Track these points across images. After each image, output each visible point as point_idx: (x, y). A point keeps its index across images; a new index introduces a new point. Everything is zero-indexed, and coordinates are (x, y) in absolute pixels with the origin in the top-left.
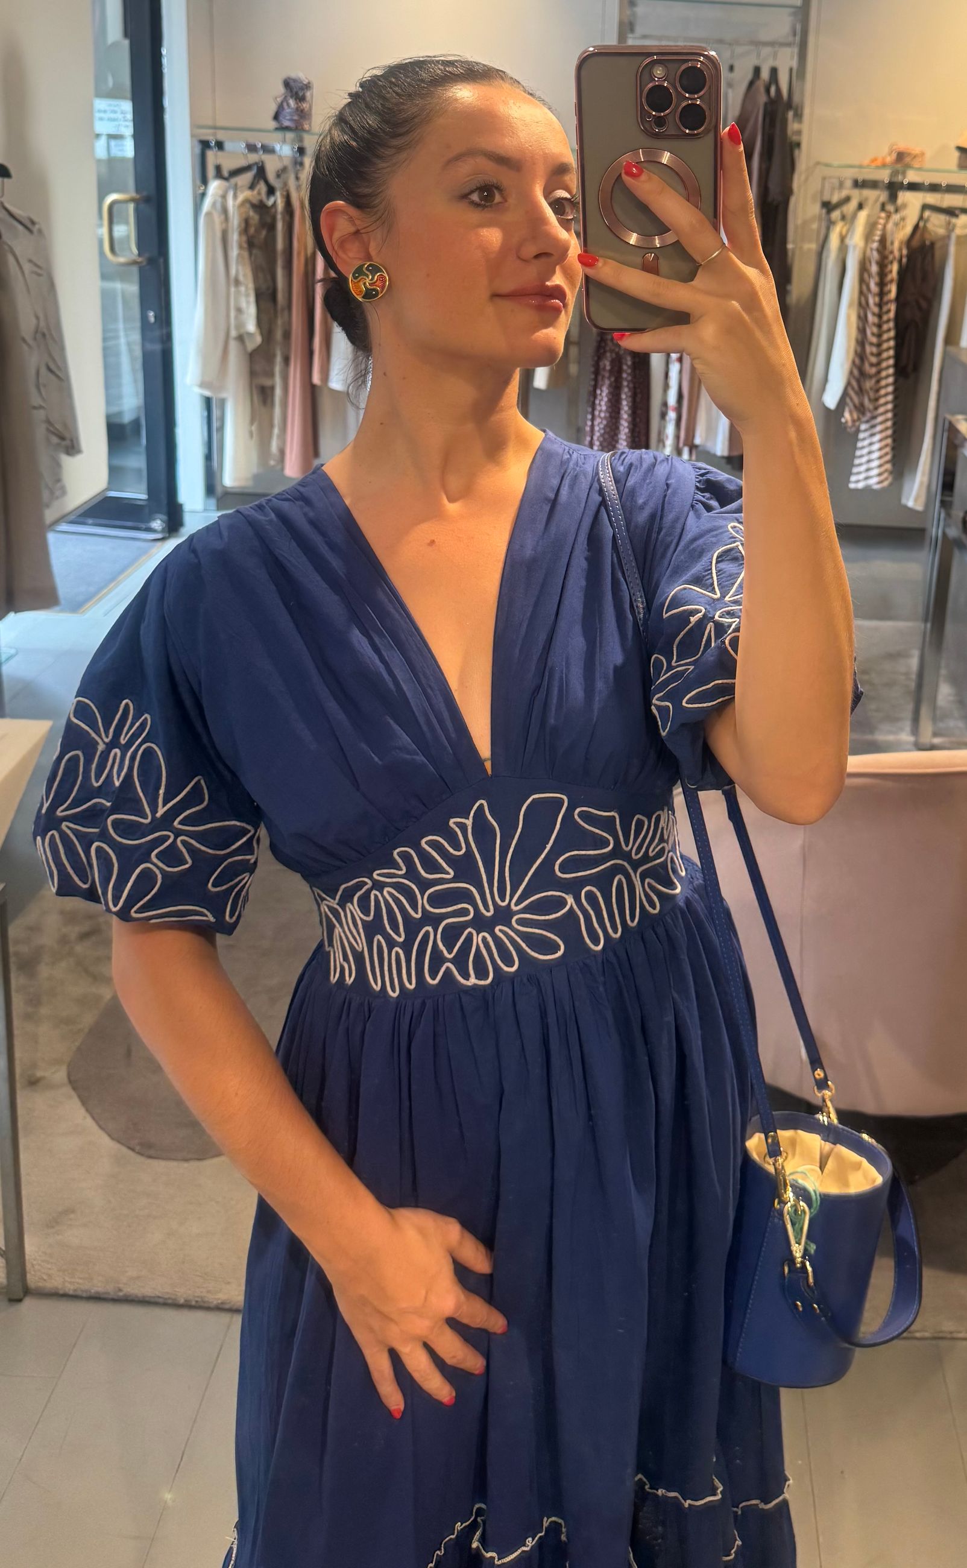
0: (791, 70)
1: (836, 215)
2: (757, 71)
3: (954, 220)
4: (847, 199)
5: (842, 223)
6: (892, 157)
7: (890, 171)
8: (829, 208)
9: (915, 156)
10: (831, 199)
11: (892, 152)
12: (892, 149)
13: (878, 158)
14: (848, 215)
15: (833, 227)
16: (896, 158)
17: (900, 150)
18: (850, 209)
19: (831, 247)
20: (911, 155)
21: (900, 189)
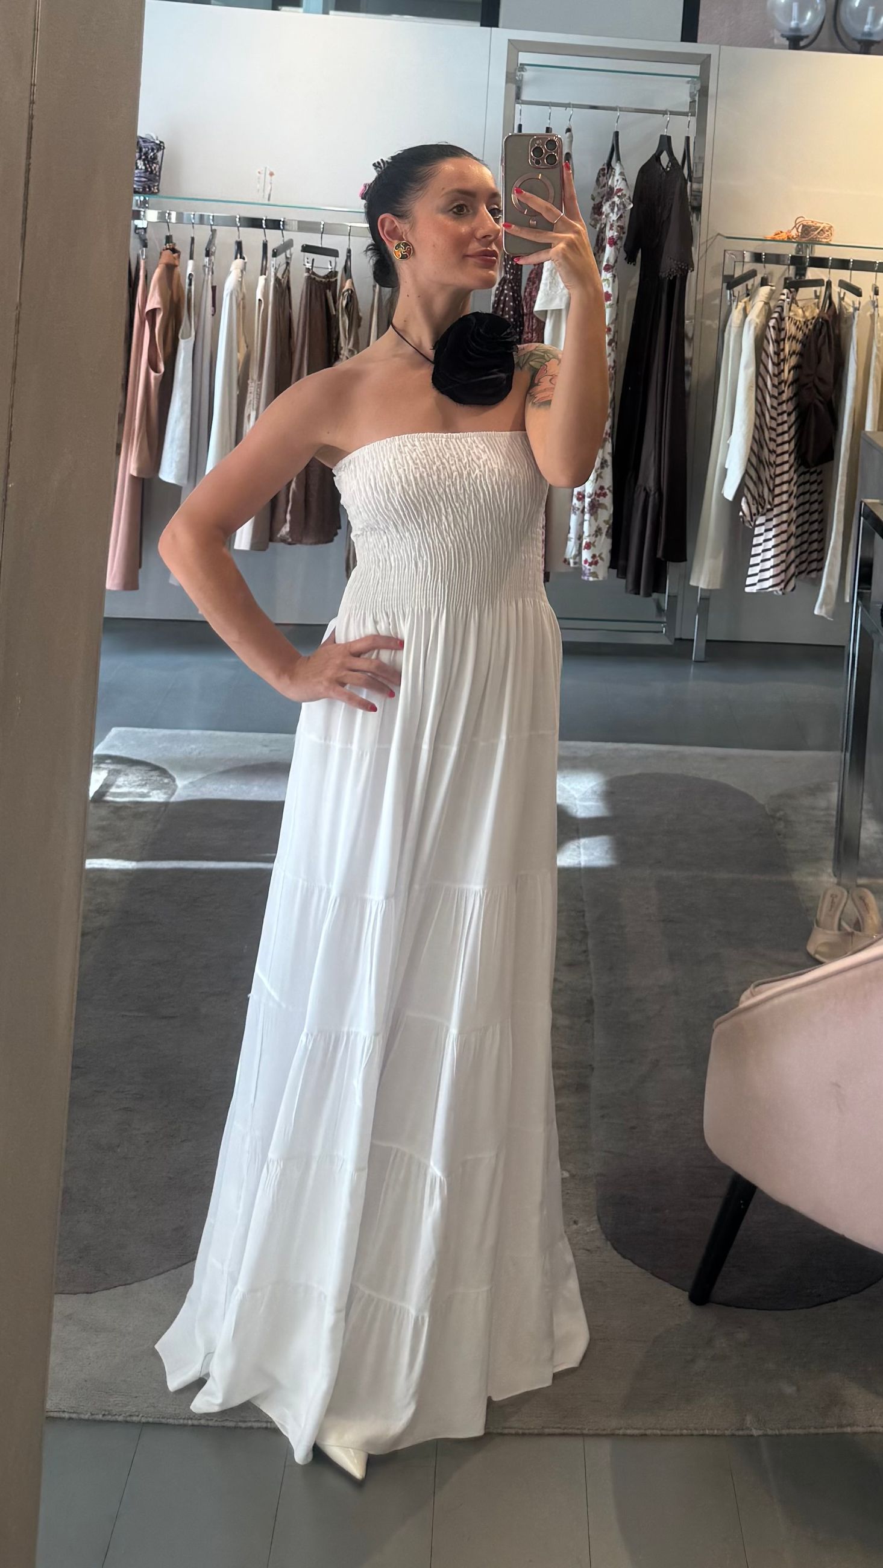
0: (688, 139)
1: (739, 289)
4: (753, 274)
5: (746, 299)
6: (798, 231)
7: (795, 245)
8: (731, 282)
9: (822, 230)
10: (732, 274)
11: (797, 226)
12: (797, 222)
13: (781, 232)
14: (753, 291)
15: (735, 303)
16: (801, 233)
17: (805, 224)
18: (753, 285)
19: (733, 325)
20: (817, 229)
21: (807, 264)
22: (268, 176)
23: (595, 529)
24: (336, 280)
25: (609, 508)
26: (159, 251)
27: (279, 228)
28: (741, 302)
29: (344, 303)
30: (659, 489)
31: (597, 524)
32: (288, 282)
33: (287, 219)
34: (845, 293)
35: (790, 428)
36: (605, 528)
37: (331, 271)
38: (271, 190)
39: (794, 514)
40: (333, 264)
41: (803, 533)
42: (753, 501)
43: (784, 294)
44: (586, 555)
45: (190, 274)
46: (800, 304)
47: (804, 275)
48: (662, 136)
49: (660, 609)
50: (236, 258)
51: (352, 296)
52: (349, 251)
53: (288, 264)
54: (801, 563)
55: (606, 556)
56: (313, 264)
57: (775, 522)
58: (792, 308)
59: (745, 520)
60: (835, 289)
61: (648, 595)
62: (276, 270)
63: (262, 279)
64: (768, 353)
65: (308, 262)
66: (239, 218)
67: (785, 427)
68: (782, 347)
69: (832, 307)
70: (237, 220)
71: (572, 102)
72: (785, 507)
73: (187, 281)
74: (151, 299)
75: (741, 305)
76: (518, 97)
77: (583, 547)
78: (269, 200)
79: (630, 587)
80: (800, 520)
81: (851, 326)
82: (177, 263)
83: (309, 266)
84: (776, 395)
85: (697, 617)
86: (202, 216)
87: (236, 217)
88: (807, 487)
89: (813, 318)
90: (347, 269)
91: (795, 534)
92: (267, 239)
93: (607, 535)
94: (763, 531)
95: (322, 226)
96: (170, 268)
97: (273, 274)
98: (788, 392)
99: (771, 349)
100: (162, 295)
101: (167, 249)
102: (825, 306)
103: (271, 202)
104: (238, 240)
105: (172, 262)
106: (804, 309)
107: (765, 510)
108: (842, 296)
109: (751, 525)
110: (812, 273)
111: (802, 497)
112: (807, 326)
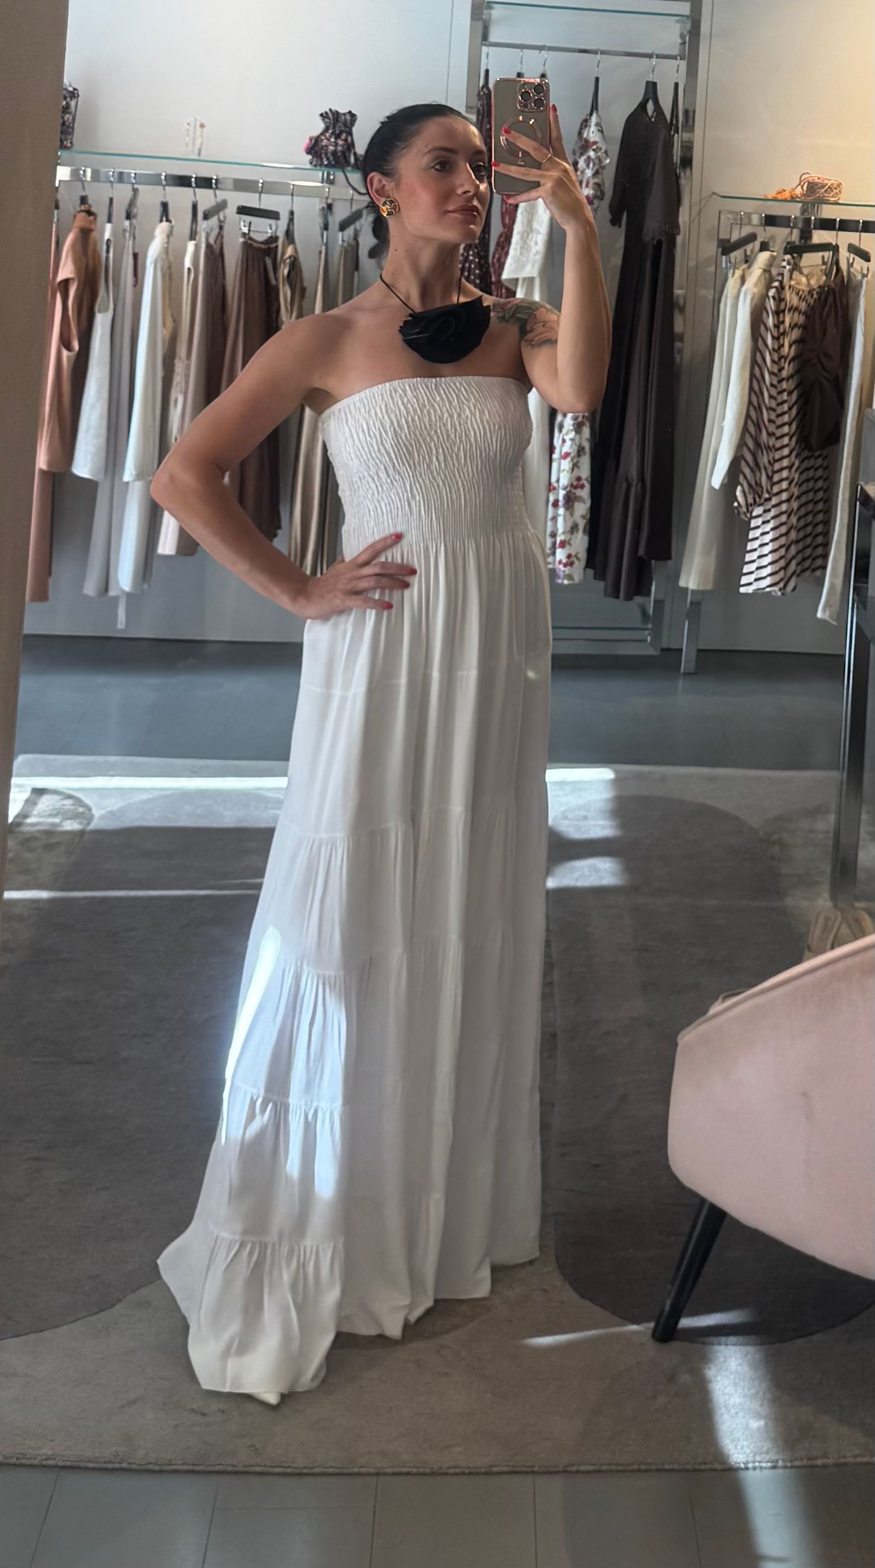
0: (676, 85)
1: (737, 255)
4: (752, 238)
5: (744, 266)
6: (802, 188)
7: (800, 205)
8: (727, 248)
9: (829, 187)
10: (728, 237)
11: (802, 183)
12: (802, 179)
13: (784, 191)
14: (753, 256)
15: (731, 271)
16: (807, 191)
17: (811, 181)
18: (752, 251)
19: (729, 295)
20: (823, 187)
21: (812, 226)
22: (198, 129)
23: (570, 524)
24: (277, 247)
25: (587, 502)
26: (72, 211)
27: (210, 187)
28: (738, 269)
29: (286, 271)
30: (642, 479)
31: (572, 520)
32: (222, 248)
33: (220, 177)
34: (854, 259)
35: (790, 409)
36: (582, 523)
37: (271, 237)
38: (201, 144)
39: (795, 505)
40: (274, 228)
41: (806, 526)
42: (750, 490)
43: (784, 260)
44: (560, 554)
45: (108, 240)
46: (805, 271)
47: (811, 237)
48: (648, 82)
49: (644, 613)
50: (161, 221)
51: (295, 264)
52: (292, 213)
53: (221, 228)
54: (804, 559)
55: (583, 555)
56: (250, 227)
57: (773, 513)
58: (794, 276)
59: (740, 510)
60: (844, 254)
61: (629, 598)
62: (208, 235)
63: (191, 246)
64: (768, 326)
65: (244, 226)
66: (165, 176)
67: (786, 407)
68: (781, 319)
69: (840, 274)
70: (163, 177)
71: (548, 44)
72: (784, 496)
73: (105, 247)
74: (64, 265)
75: (738, 273)
76: (485, 37)
77: (557, 545)
78: (199, 154)
79: (610, 590)
80: (803, 511)
81: (859, 294)
82: (93, 227)
83: (245, 230)
84: (775, 370)
85: (687, 623)
86: (121, 174)
87: (161, 175)
88: (811, 473)
89: (820, 287)
90: (289, 234)
91: (795, 528)
92: (198, 199)
93: (584, 531)
94: (760, 523)
95: (261, 185)
96: (85, 234)
97: (203, 239)
98: (788, 371)
99: (770, 321)
100: (76, 263)
101: (82, 211)
102: (832, 273)
103: (202, 158)
104: (165, 201)
105: (87, 225)
106: (809, 277)
107: (762, 501)
108: (851, 261)
109: (746, 516)
110: (819, 237)
111: (805, 484)
112: (812, 295)
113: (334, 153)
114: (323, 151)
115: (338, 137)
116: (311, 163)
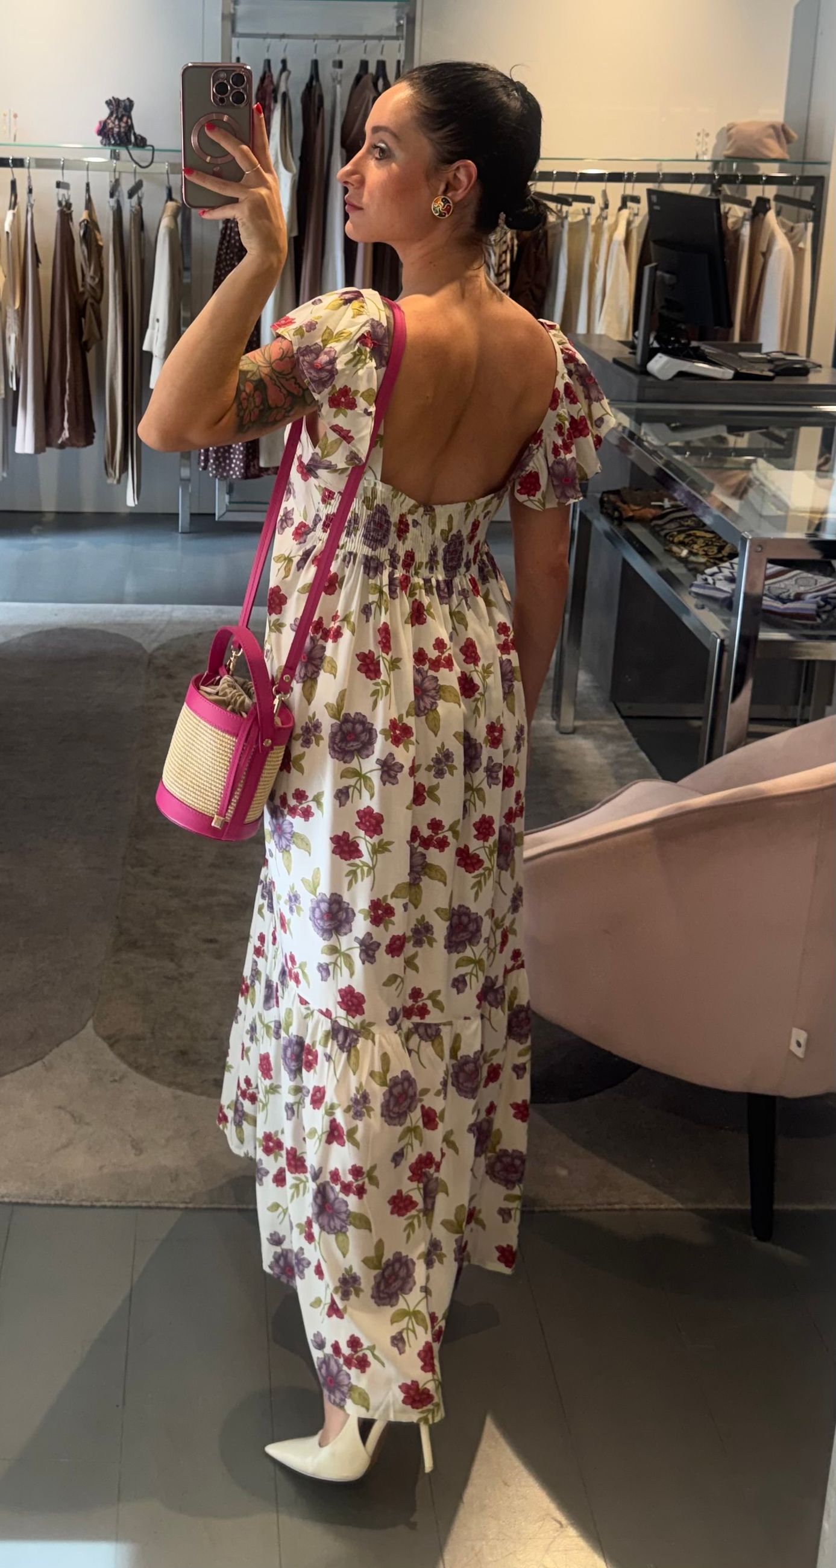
2: (364, 65)
3: (565, 208)
22: (13, 119)
27: (24, 166)
29: (82, 233)
33: (30, 157)
38: (16, 131)
52: (89, 186)
63: (11, 215)
65: (61, 197)
71: (287, 33)
76: (234, 30)
78: (15, 140)
83: (61, 200)
90: (88, 203)
95: (63, 163)
103: (17, 143)
113: (119, 133)
114: (110, 133)
115: (120, 120)
116: (102, 143)
